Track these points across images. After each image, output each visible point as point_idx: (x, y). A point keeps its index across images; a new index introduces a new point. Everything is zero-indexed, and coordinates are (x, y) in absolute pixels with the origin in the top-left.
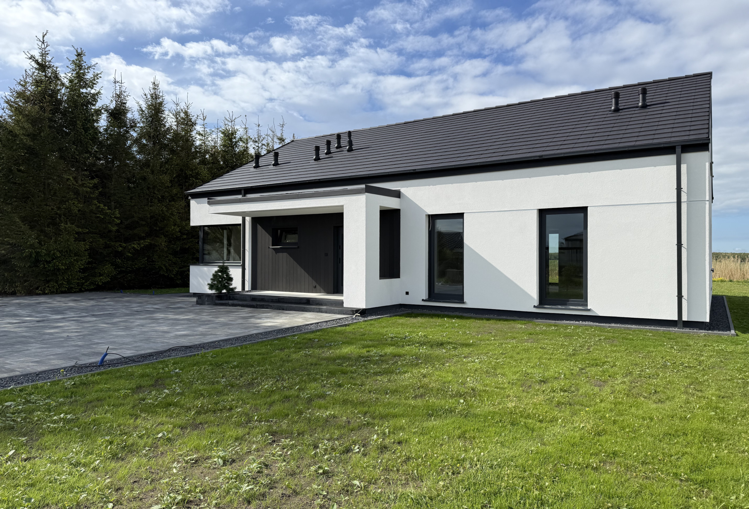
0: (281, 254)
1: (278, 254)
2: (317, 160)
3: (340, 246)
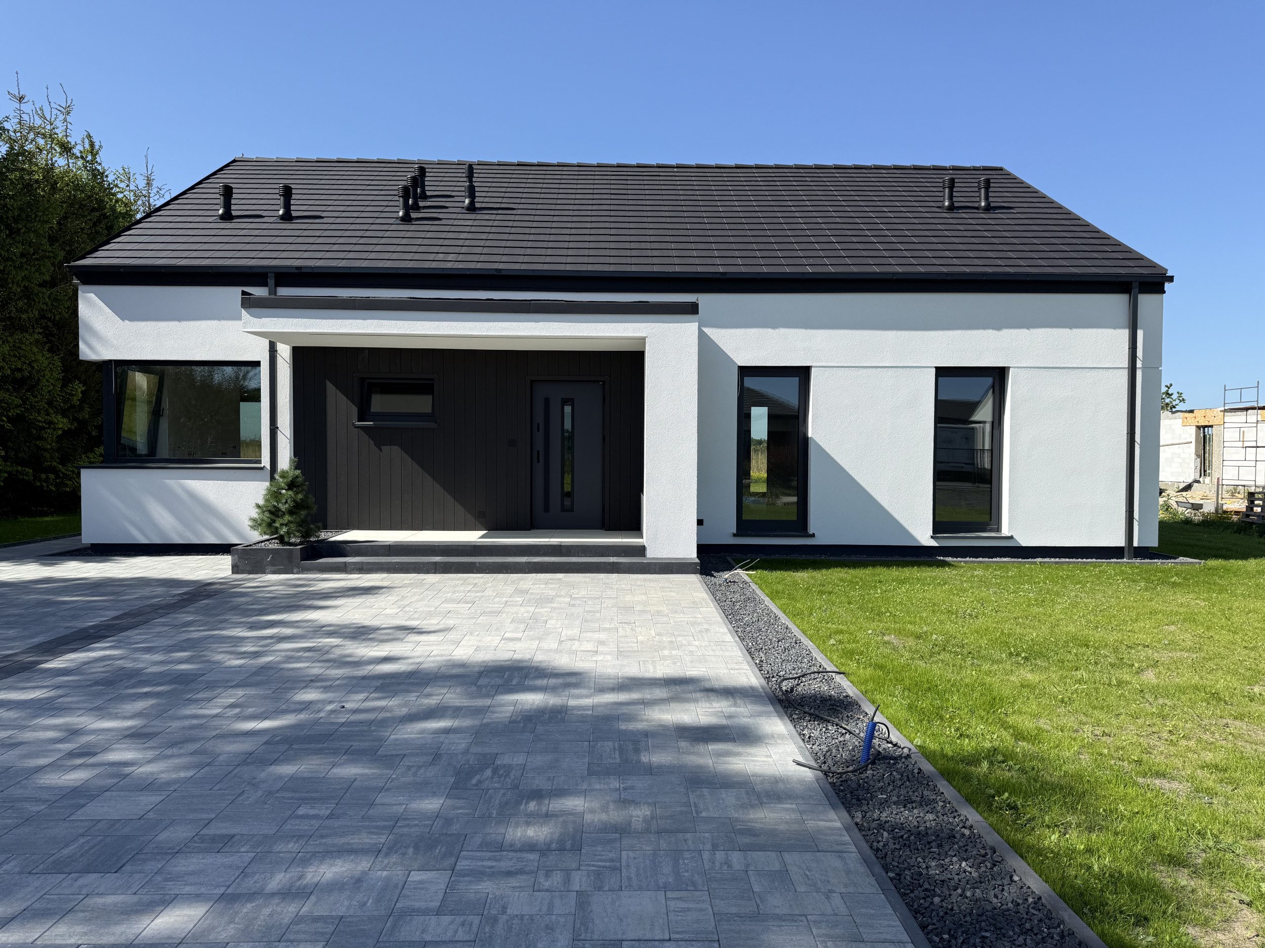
2: (406, 219)
3: (538, 425)
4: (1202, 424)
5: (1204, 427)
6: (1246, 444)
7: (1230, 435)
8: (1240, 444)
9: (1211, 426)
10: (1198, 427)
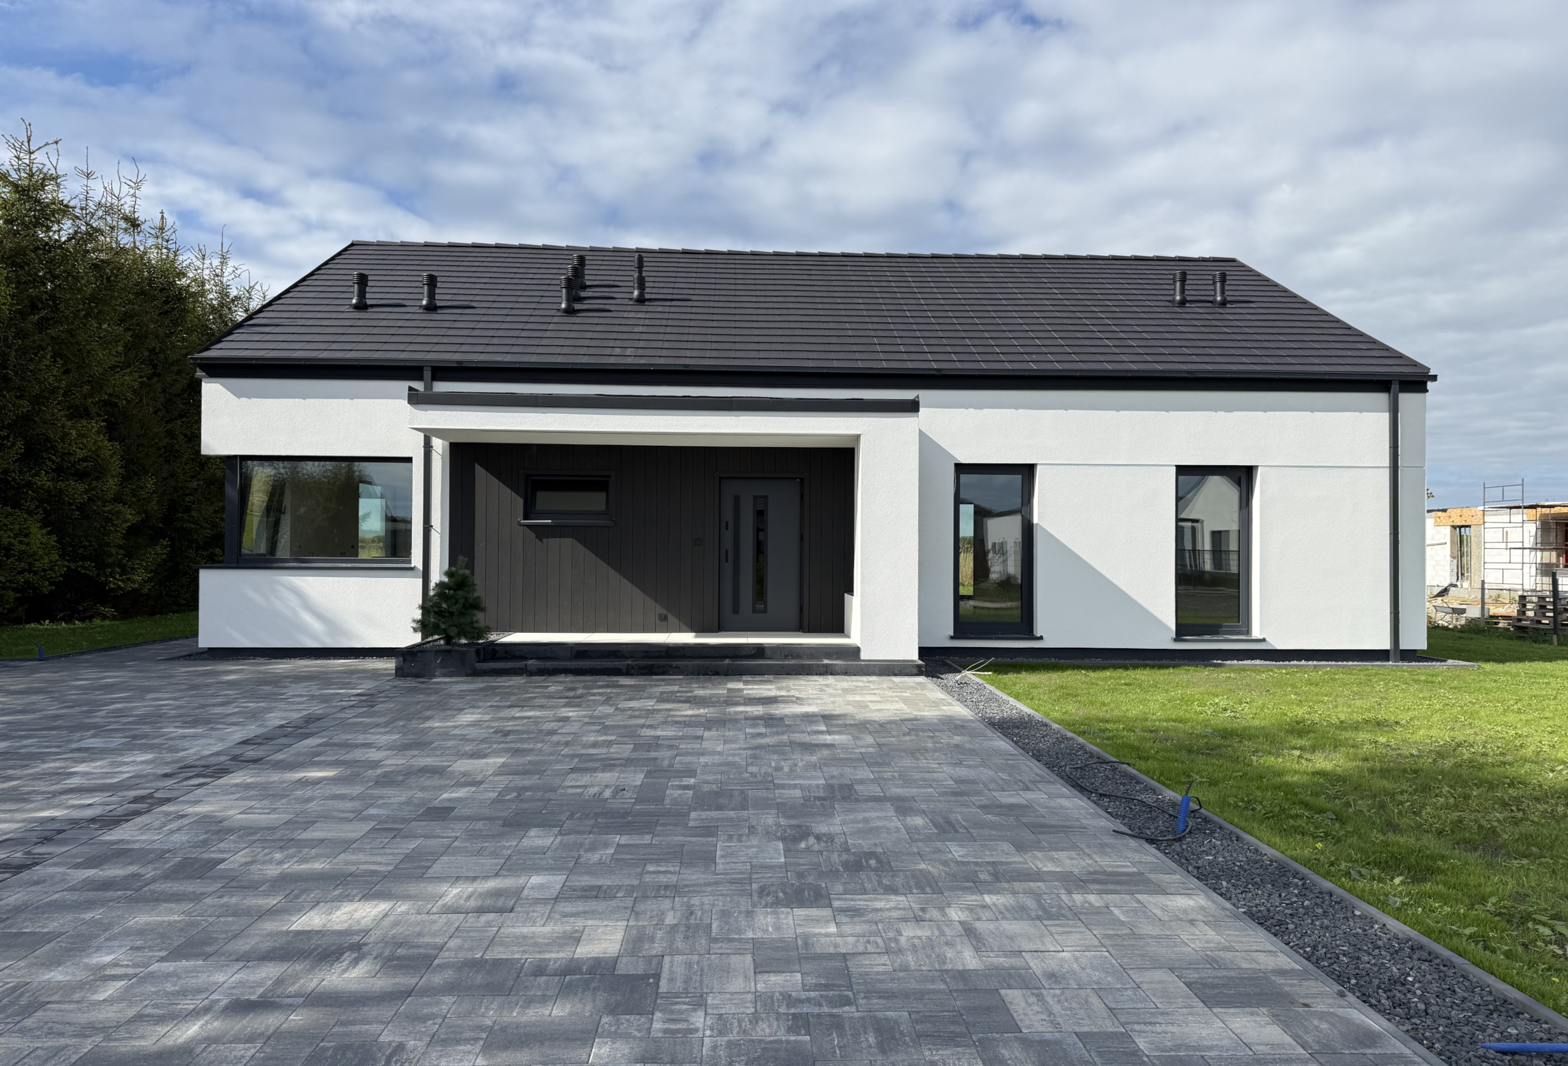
0: (554, 542)
1: (545, 540)
2: (570, 311)
3: (727, 523)
4: (1459, 524)
5: (1461, 527)
6: (1510, 546)
7: (1492, 535)
8: (1503, 545)
9: (1469, 526)
10: (1454, 527)
